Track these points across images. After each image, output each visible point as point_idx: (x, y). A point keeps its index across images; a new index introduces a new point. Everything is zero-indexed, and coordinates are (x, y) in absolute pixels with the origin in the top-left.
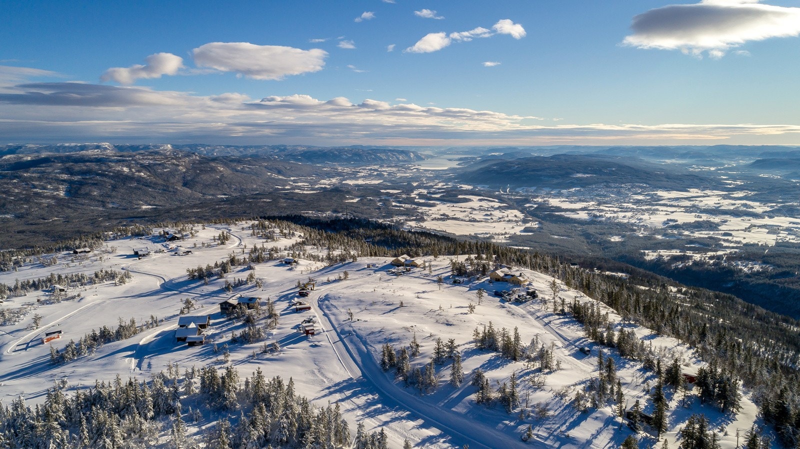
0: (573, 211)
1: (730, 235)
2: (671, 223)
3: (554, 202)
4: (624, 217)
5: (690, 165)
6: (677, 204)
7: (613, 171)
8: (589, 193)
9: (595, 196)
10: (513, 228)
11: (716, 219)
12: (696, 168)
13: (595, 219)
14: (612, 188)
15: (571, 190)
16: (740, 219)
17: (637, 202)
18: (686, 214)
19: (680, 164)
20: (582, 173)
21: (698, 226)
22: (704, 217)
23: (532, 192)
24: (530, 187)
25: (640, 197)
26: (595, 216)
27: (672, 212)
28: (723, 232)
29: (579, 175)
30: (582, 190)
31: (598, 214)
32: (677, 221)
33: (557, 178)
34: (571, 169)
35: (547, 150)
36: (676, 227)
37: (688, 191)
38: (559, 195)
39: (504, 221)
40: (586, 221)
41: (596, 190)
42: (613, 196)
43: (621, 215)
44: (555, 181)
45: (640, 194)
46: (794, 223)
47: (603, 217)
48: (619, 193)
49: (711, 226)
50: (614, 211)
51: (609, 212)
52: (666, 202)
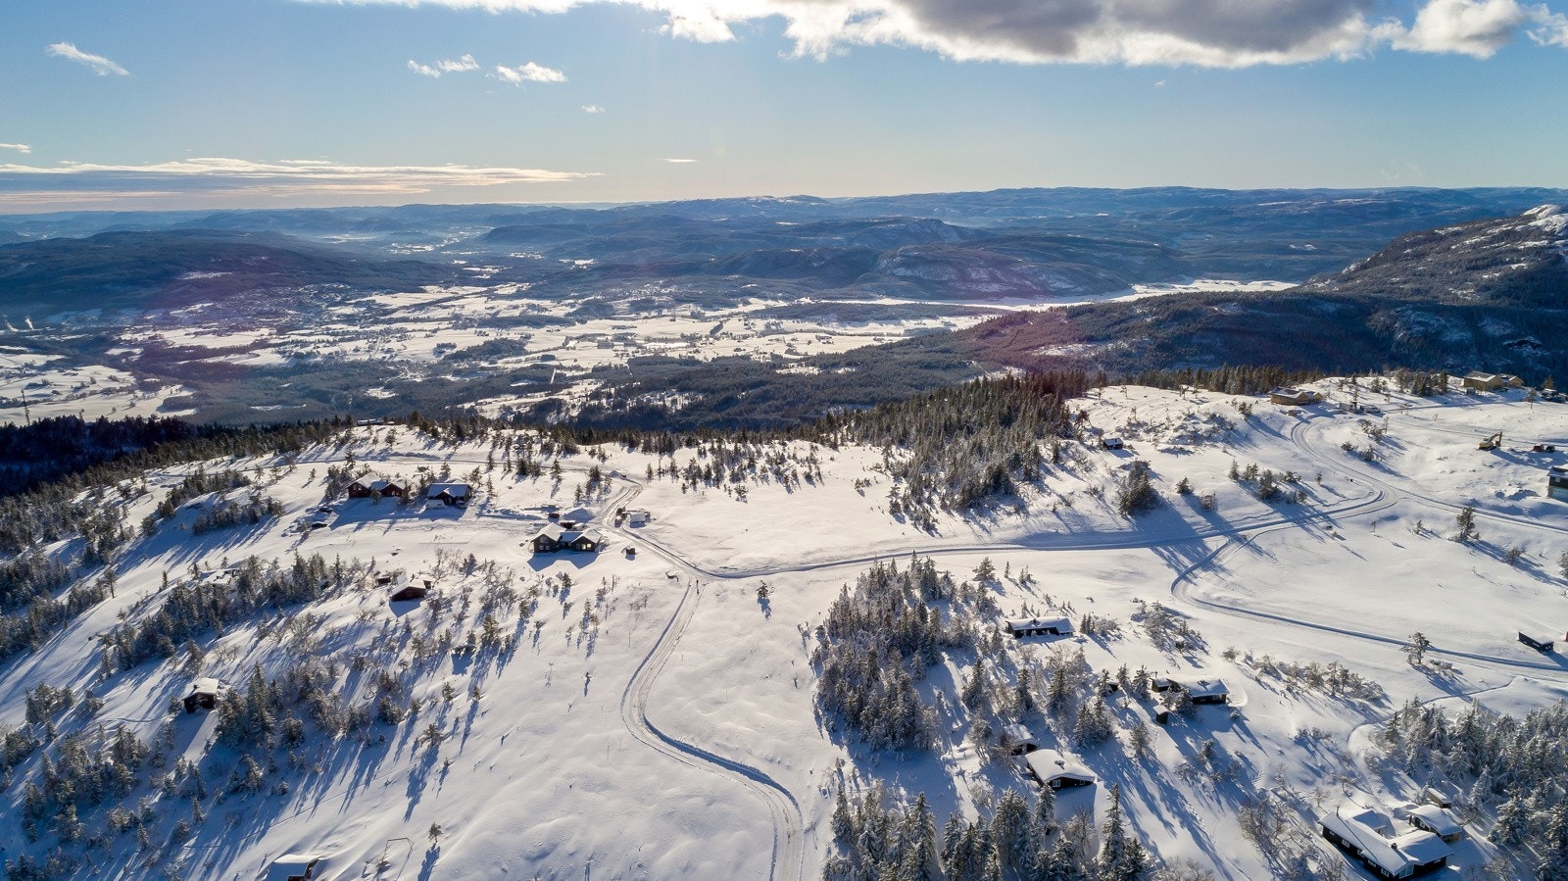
0: (242, 350)
1: (552, 358)
2: (448, 352)
3: (178, 338)
4: (356, 350)
5: (387, 243)
6: (425, 316)
7: (264, 261)
8: (239, 311)
9: (254, 316)
10: (133, 405)
11: (513, 334)
12: (401, 249)
13: (302, 362)
14: (280, 296)
15: (192, 308)
16: (544, 330)
17: (350, 319)
18: (458, 331)
19: (368, 243)
20: (199, 270)
21: (494, 350)
22: (493, 335)
23: (93, 321)
24: (84, 310)
25: (348, 310)
26: (298, 356)
27: (435, 331)
28: (540, 354)
29: (196, 275)
30: (219, 306)
31: (304, 351)
32: (454, 346)
33: (146, 285)
34: (169, 262)
35: (51, 223)
36: (460, 356)
37: (425, 291)
38: (173, 323)
39: (93, 393)
40: (286, 369)
41: (251, 304)
42: (291, 312)
43: (349, 346)
44: (145, 293)
45: (342, 303)
46: (619, 328)
47: (316, 357)
48: (301, 306)
49: (514, 348)
50: (328, 342)
51: (318, 344)
52: (406, 315)
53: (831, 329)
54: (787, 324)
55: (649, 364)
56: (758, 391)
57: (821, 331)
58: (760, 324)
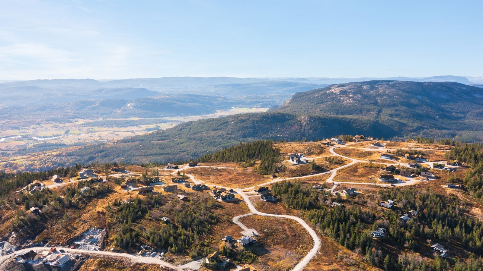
53: (114, 130)
54: (96, 128)
55: (43, 146)
56: (103, 153)
57: (111, 131)
58: (85, 129)
